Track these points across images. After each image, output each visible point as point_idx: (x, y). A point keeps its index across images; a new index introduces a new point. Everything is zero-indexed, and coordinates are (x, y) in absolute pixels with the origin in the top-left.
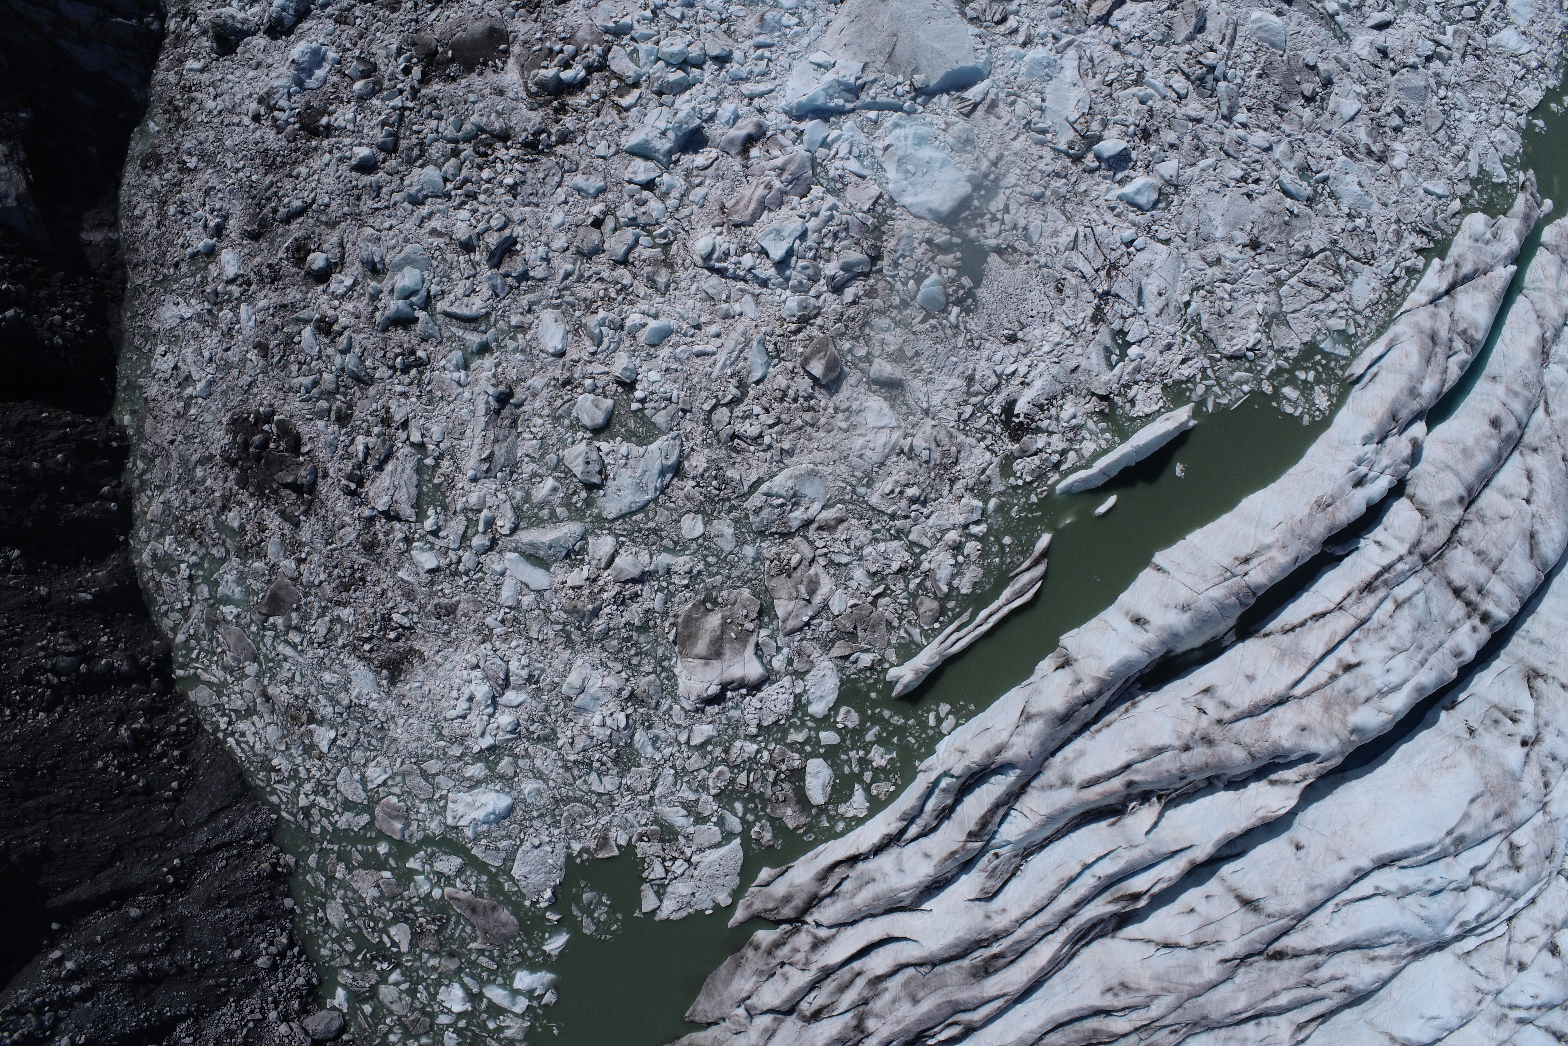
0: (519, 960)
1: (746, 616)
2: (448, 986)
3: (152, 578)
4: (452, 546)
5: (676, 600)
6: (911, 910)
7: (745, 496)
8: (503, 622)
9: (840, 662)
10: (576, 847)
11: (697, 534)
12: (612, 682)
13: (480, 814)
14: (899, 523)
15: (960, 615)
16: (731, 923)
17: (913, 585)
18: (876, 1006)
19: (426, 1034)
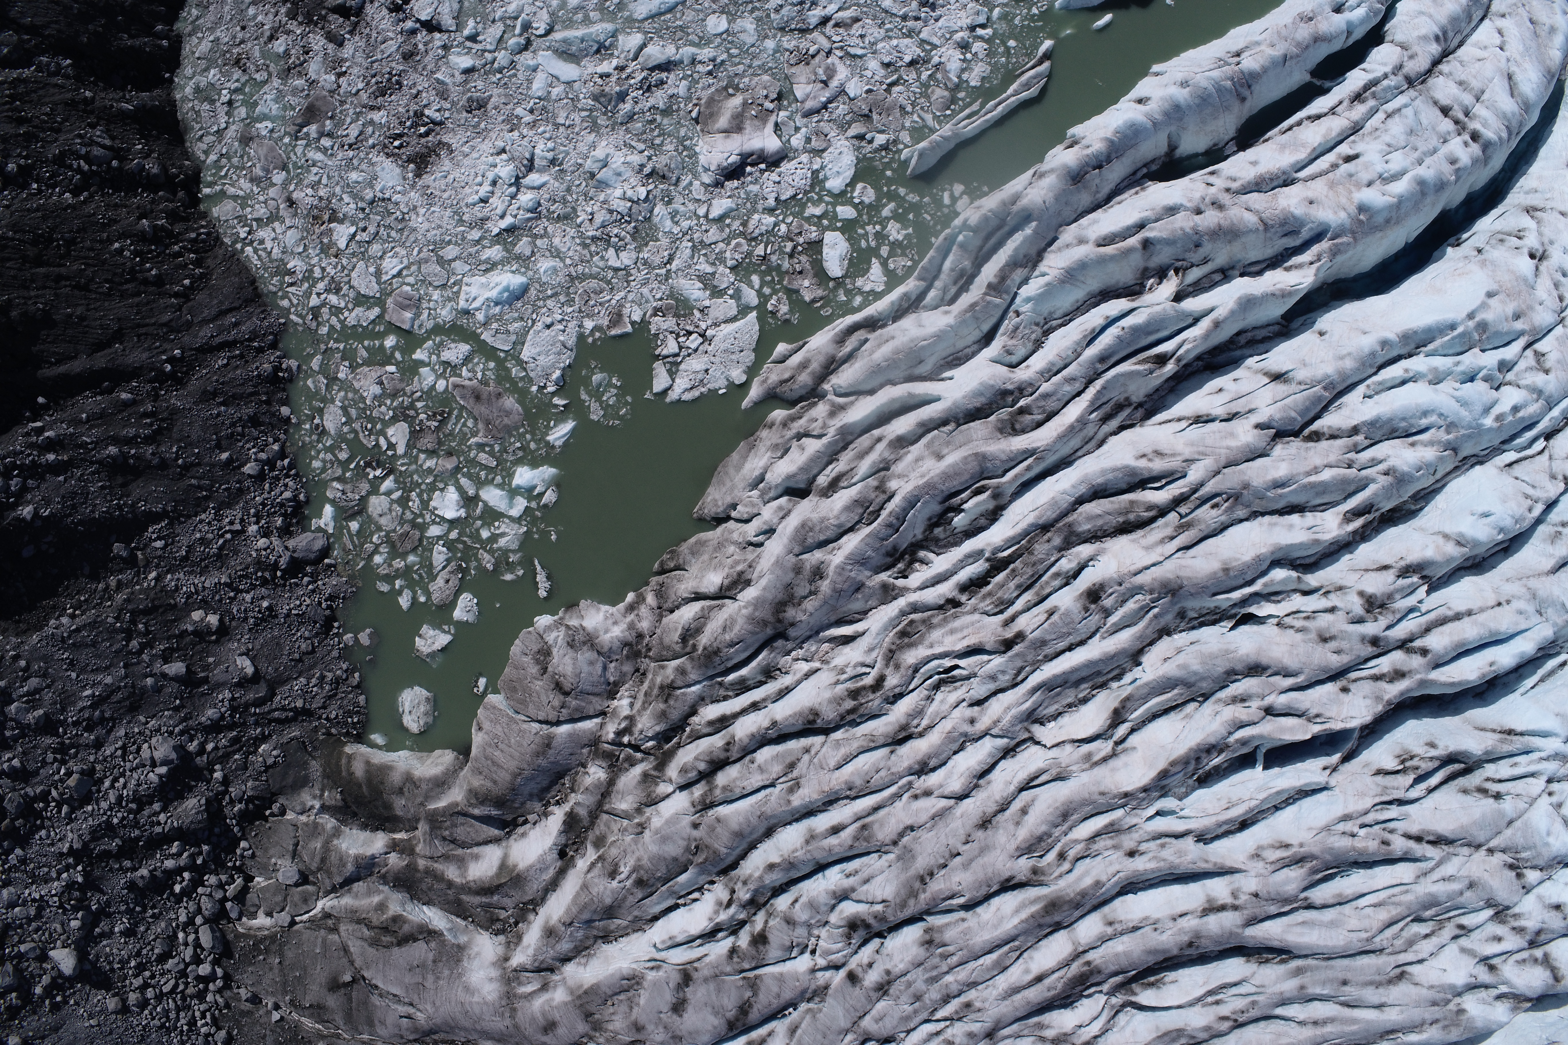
0: (520, 454)
1: (766, 97)
2: (442, 490)
3: (193, 108)
4: (489, 47)
5: (700, 86)
6: (932, 380)
8: (531, 111)
9: (856, 142)
10: (589, 324)
11: (721, 29)
12: (636, 159)
13: (494, 294)
14: (910, 24)
15: (970, 104)
16: (746, 403)
17: (925, 76)
18: (898, 468)
19: (414, 550)
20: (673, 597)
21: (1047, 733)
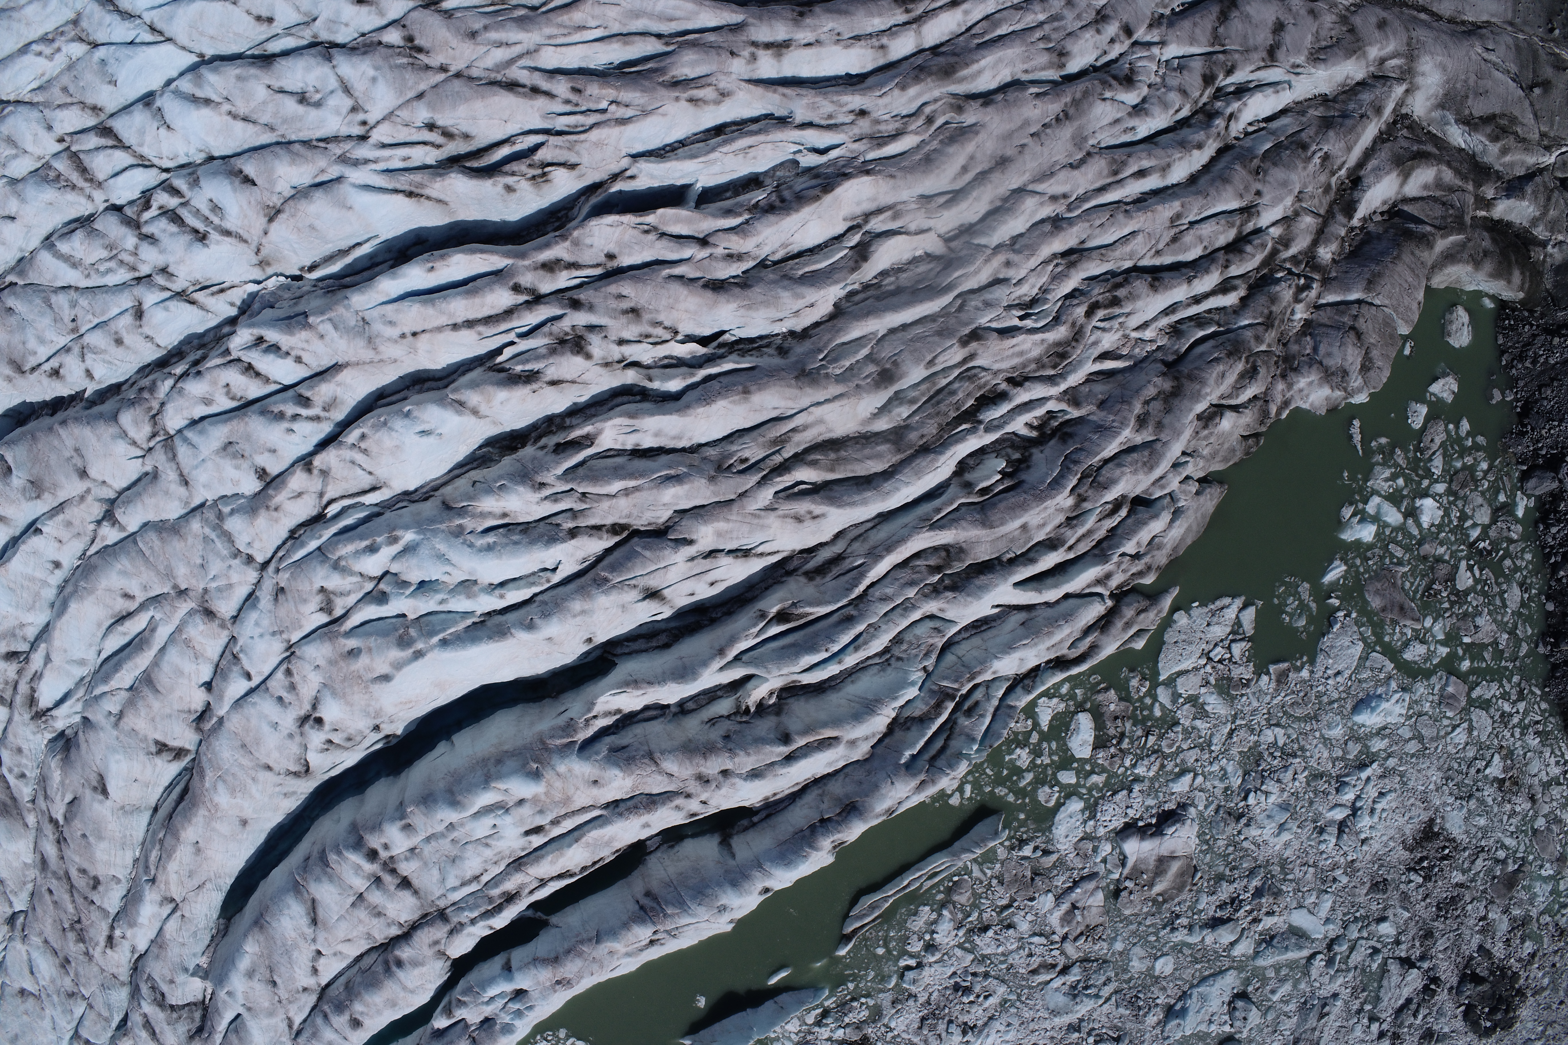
0: (1369, 554)
1: (1131, 893)
2: (1433, 525)
5: (1188, 904)
6: (1009, 606)
7: (1116, 992)
8: (1334, 880)
9: (1050, 848)
10: (1305, 674)
11: (1161, 961)
12: (1253, 832)
13: (1385, 705)
14: (982, 969)
15: (932, 887)
16: (1175, 591)
17: (975, 915)
18: (1061, 518)
19: (1456, 472)
20: (1256, 410)
21: (931, 244)
